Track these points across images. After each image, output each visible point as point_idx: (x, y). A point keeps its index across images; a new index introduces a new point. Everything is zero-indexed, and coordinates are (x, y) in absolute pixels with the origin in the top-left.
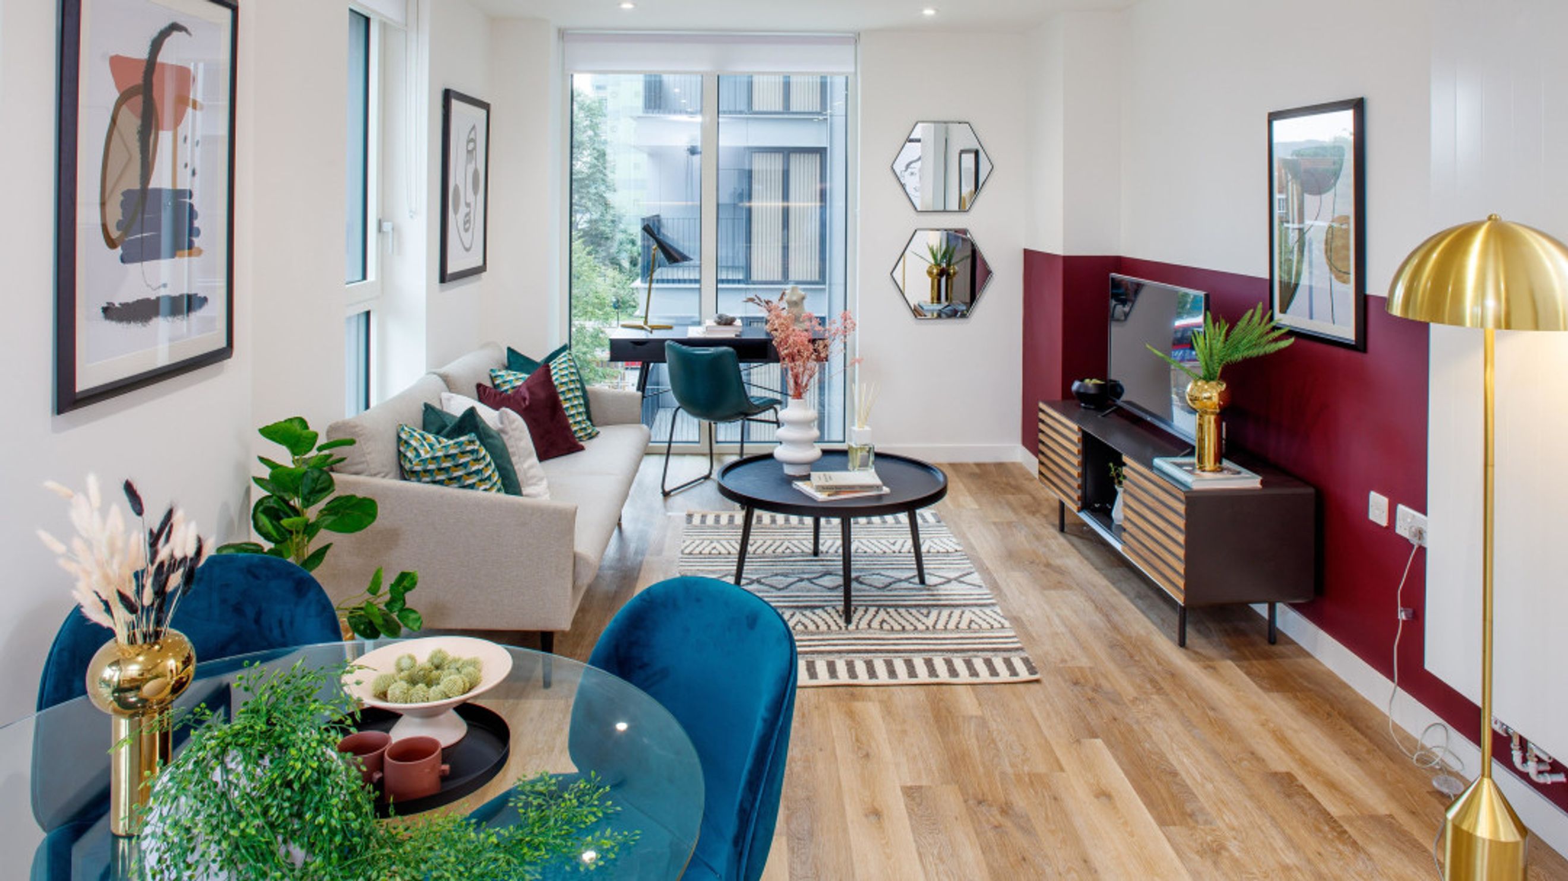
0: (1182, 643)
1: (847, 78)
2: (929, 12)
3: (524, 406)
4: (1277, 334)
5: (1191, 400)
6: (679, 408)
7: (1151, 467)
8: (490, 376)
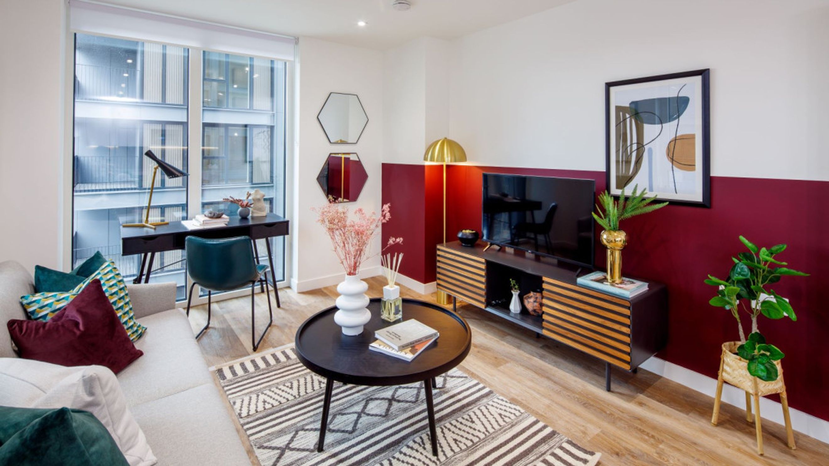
0: (609, 390)
1: (285, 63)
2: (362, 24)
3: (78, 333)
4: (645, 203)
5: (607, 242)
6: (194, 284)
7: (575, 283)
8: (22, 305)
